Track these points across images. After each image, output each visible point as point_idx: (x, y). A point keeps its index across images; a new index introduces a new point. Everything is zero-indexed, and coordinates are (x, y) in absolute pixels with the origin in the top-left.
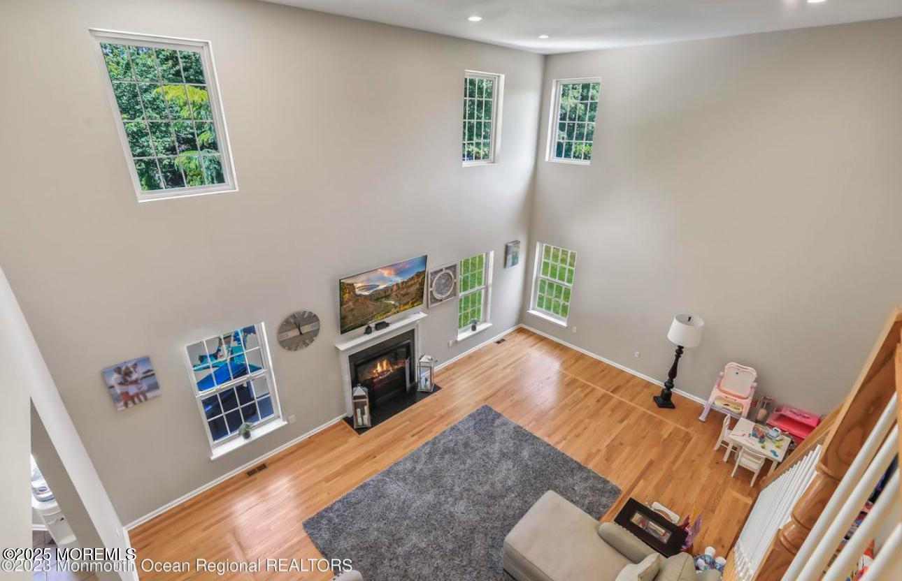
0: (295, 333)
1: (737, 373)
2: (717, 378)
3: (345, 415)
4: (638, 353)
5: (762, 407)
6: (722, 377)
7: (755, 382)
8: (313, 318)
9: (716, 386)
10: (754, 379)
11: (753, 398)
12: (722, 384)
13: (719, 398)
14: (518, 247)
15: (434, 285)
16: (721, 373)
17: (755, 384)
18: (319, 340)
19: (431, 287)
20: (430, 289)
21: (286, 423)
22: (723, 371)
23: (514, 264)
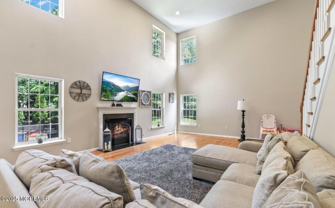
0: (78, 91)
1: (267, 119)
2: (260, 123)
3: (98, 148)
4: (227, 127)
5: (282, 130)
6: (262, 122)
7: (275, 120)
8: (88, 87)
9: (261, 126)
10: (274, 119)
11: (277, 127)
12: (263, 125)
13: (264, 131)
14: (174, 96)
15: (142, 97)
16: (262, 121)
17: (275, 121)
18: (90, 100)
19: (141, 97)
20: (140, 98)
21: (65, 140)
22: (262, 120)
23: (173, 102)
